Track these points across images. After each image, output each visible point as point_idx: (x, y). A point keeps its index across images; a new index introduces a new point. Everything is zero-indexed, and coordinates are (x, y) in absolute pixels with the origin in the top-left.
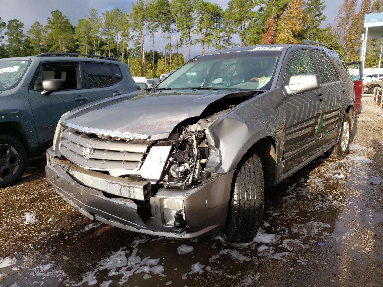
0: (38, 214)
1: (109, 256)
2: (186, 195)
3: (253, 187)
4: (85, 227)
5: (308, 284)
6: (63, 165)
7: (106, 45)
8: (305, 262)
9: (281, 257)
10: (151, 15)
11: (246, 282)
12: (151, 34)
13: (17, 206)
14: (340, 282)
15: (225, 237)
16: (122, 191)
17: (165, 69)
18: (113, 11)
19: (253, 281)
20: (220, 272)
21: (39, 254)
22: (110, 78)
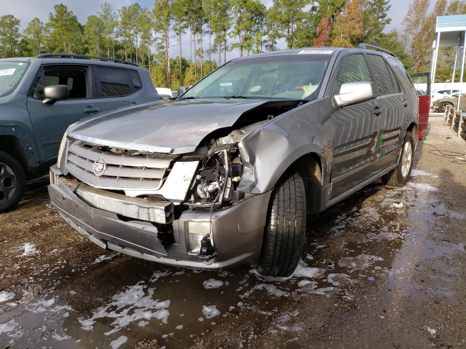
0: (40, 244)
1: (124, 291)
2: (215, 217)
3: (293, 210)
4: (95, 259)
5: (353, 320)
6: (70, 184)
7: (122, 49)
8: (352, 297)
9: (324, 292)
10: (178, 13)
11: (284, 319)
12: (178, 36)
13: (14, 235)
14: (390, 318)
15: (260, 269)
16: (139, 213)
17: (194, 79)
18: (132, 7)
19: (291, 318)
20: (254, 308)
21: (41, 288)
22: (127, 87)
